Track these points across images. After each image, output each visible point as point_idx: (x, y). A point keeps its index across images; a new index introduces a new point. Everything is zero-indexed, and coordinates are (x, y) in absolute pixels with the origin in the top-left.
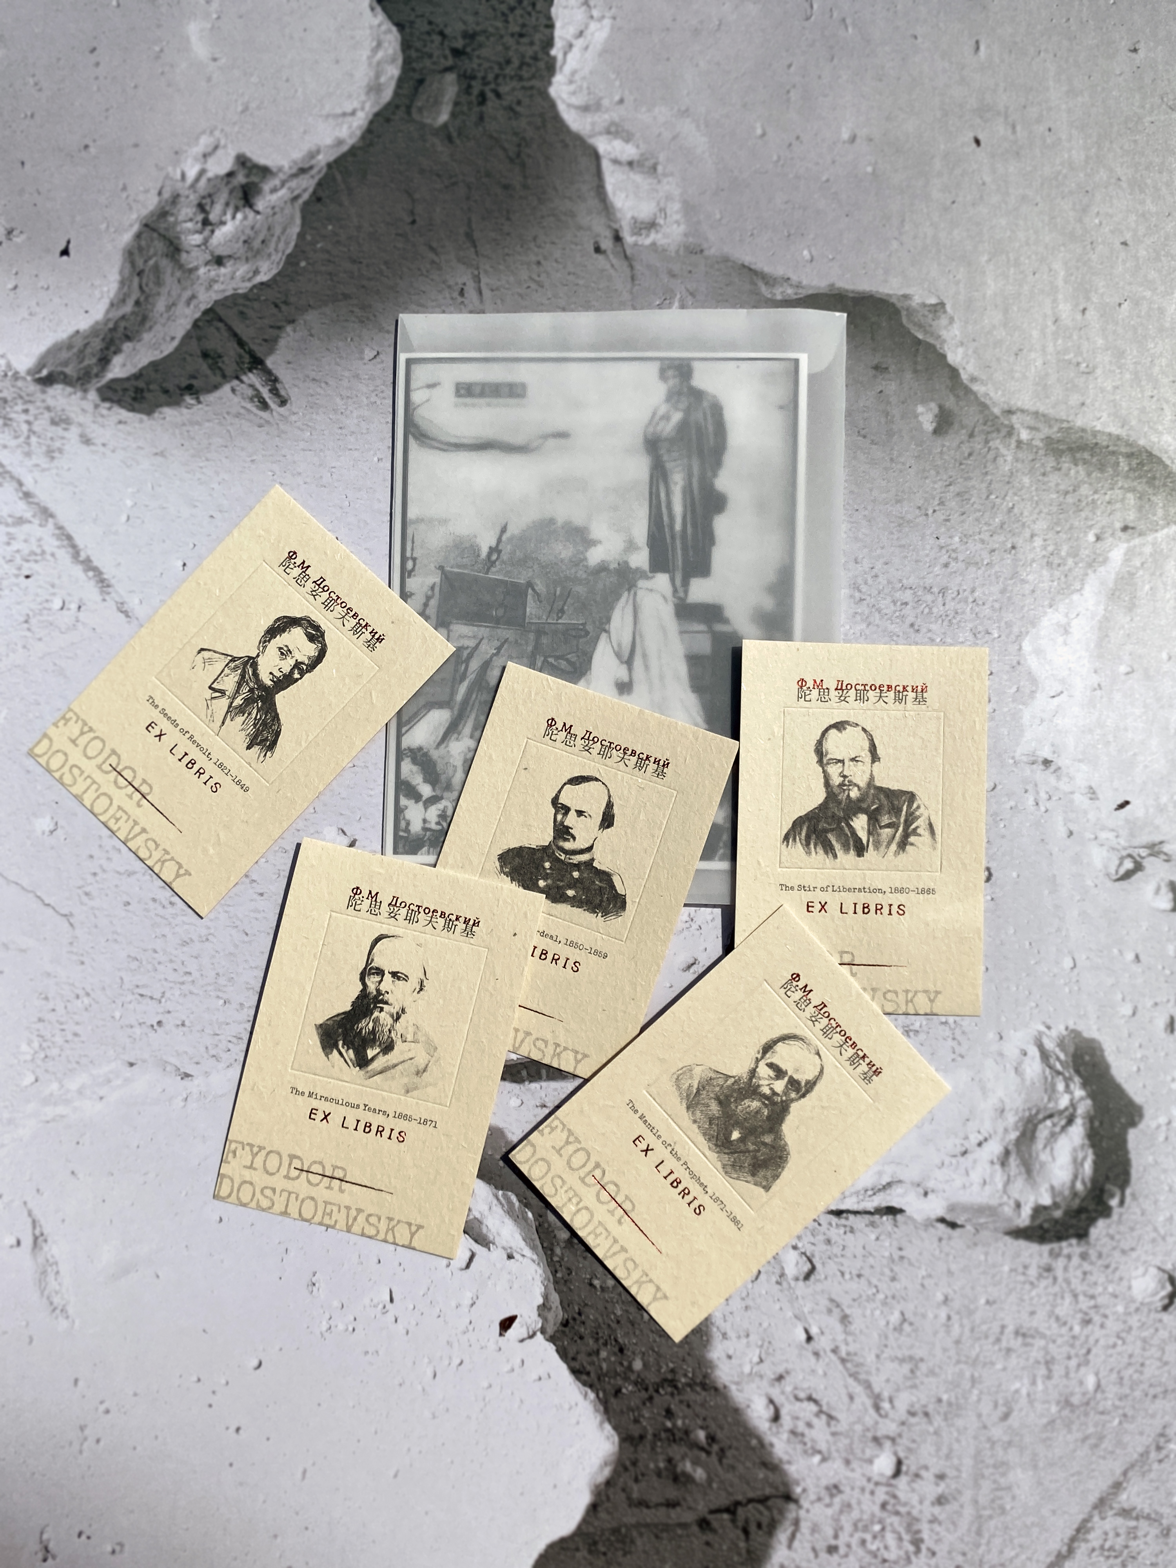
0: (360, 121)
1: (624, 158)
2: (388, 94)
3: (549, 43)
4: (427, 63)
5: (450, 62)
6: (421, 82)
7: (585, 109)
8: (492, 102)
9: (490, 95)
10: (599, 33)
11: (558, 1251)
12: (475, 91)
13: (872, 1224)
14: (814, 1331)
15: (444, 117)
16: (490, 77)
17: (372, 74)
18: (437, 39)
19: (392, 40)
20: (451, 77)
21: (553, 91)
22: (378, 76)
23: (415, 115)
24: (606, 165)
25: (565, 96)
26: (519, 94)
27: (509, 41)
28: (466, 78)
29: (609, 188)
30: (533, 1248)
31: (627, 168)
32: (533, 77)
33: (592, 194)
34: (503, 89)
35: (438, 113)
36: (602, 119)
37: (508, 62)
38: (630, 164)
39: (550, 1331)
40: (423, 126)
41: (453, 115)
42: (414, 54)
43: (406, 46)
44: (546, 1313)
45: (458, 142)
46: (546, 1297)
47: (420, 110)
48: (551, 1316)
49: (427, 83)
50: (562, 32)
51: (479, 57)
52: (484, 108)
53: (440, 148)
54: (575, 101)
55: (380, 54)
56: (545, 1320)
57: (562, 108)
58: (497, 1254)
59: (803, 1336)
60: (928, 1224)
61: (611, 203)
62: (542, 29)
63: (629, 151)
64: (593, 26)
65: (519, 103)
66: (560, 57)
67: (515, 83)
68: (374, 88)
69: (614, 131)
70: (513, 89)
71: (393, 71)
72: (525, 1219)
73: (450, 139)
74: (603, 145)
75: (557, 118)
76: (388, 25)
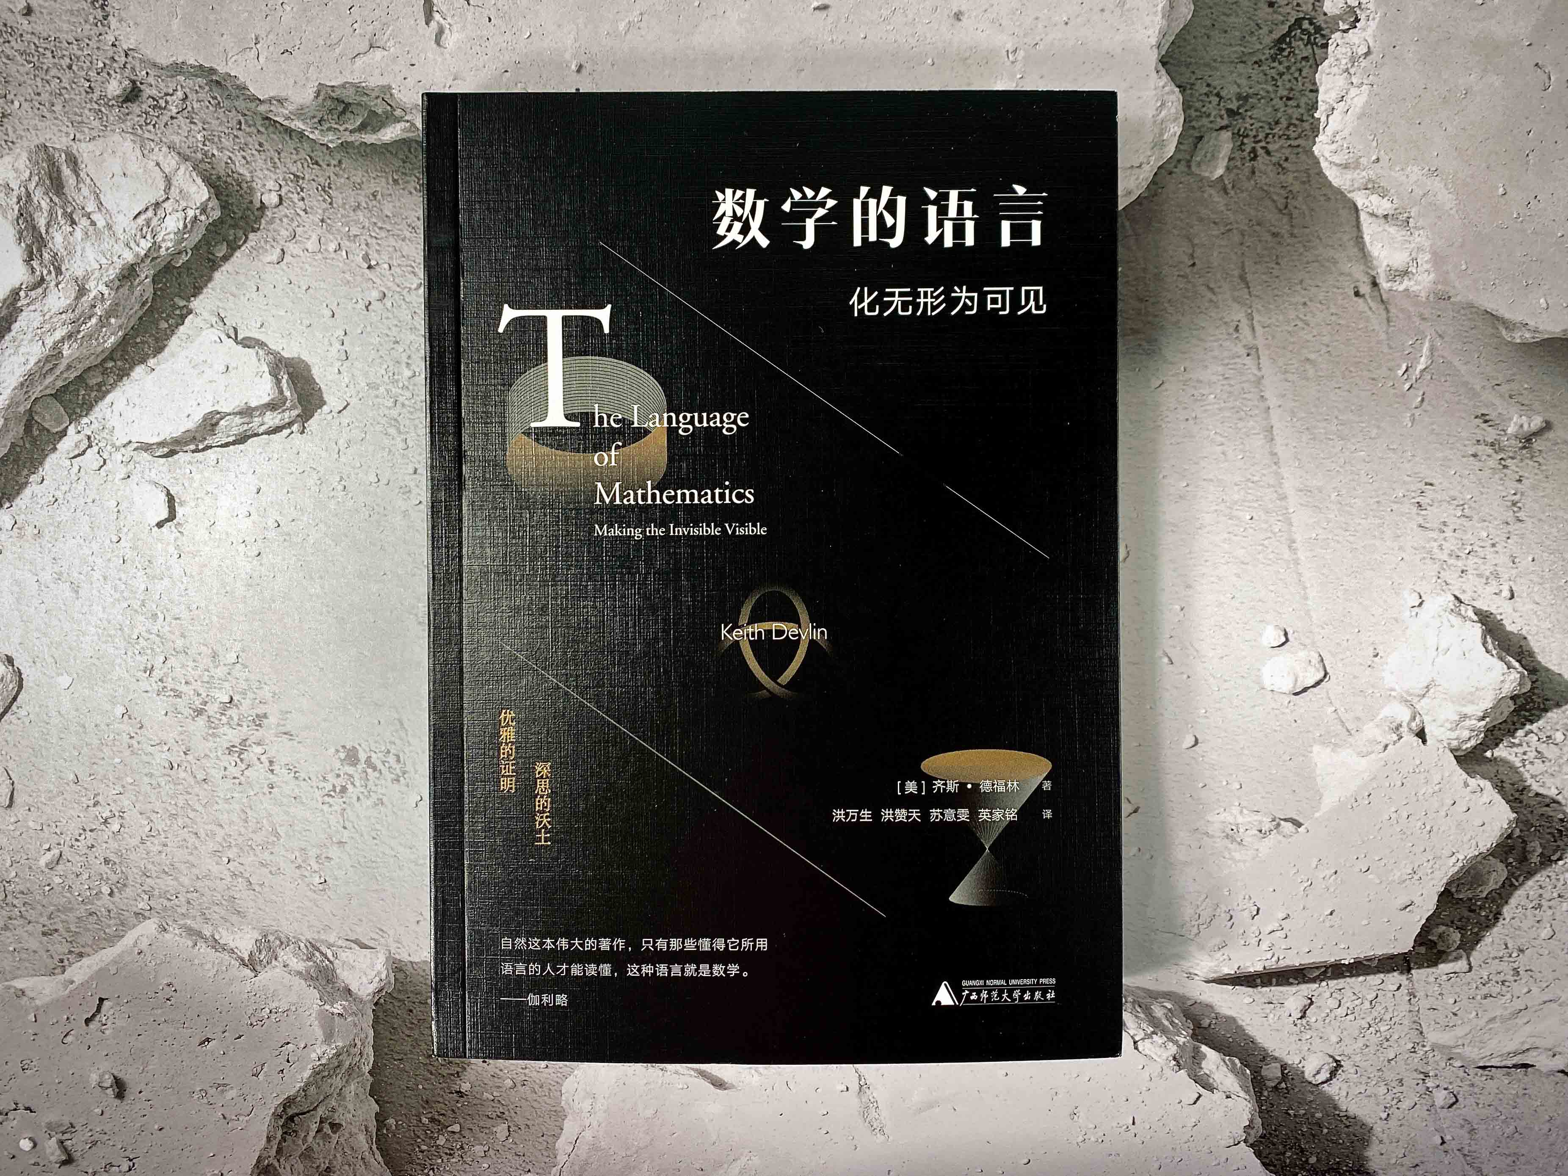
1: (1380, 212)
3: (1314, 107)
4: (1205, 121)
6: (1201, 138)
9: (1260, 152)
11: (1266, 1093)
13: (1508, 1074)
14: (1448, 1138)
15: (1220, 171)
16: (1261, 136)
23: (1194, 168)
25: (1327, 155)
29: (1367, 238)
30: (1247, 1092)
31: (1383, 221)
32: (1299, 137)
33: (1352, 243)
35: (1215, 168)
36: (1360, 176)
38: (1386, 217)
39: (1251, 1141)
41: (1228, 168)
42: (1194, 114)
43: (1186, 106)
44: (1249, 1131)
45: (1232, 193)
46: (1251, 1121)
47: (1199, 164)
48: (1252, 1132)
49: (1206, 139)
50: (1326, 96)
51: (1251, 117)
52: (1255, 163)
53: (1216, 199)
54: (1336, 159)
56: (1249, 1134)
58: (1218, 1096)
59: (1440, 1141)
60: (1551, 1073)
61: (1369, 252)
62: (1307, 93)
65: (1286, 159)
66: (1323, 119)
69: (1371, 187)
72: (1244, 1074)
75: (1320, 173)
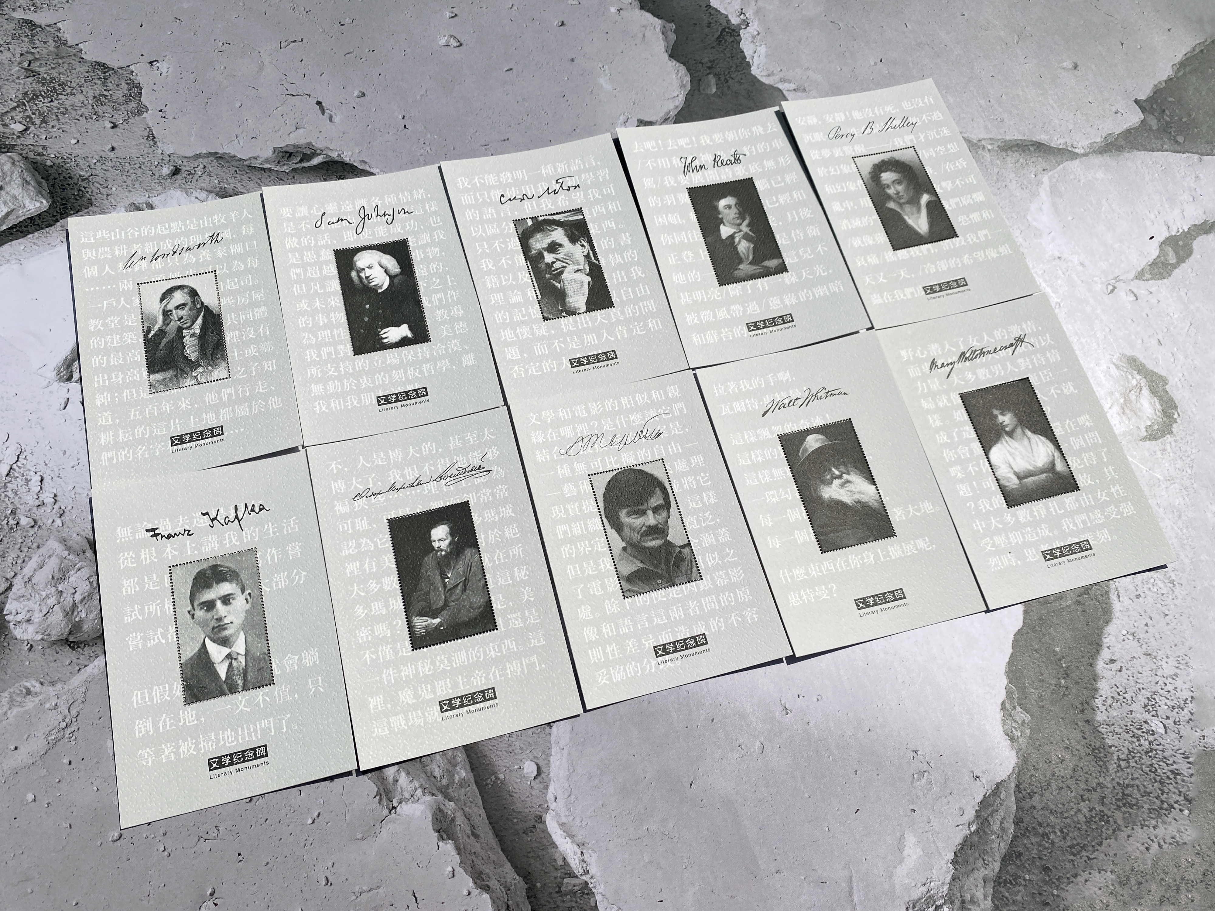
0: (681, 98)
2: (689, 87)
5: (708, 71)
7: (768, 76)
8: (730, 81)
10: (762, 50)
12: (723, 79)
17: (679, 81)
18: (700, 65)
19: (683, 69)
20: (711, 76)
21: (752, 72)
22: (682, 82)
24: (785, 92)
26: (740, 76)
27: (729, 60)
28: (718, 76)
34: (733, 76)
37: (731, 67)
40: (707, 95)
55: (680, 74)
57: (759, 77)
63: (792, 86)
64: (759, 49)
67: (736, 73)
68: (683, 86)
70: (737, 75)
71: (687, 79)
73: (719, 97)
74: (780, 86)
76: (678, 64)
